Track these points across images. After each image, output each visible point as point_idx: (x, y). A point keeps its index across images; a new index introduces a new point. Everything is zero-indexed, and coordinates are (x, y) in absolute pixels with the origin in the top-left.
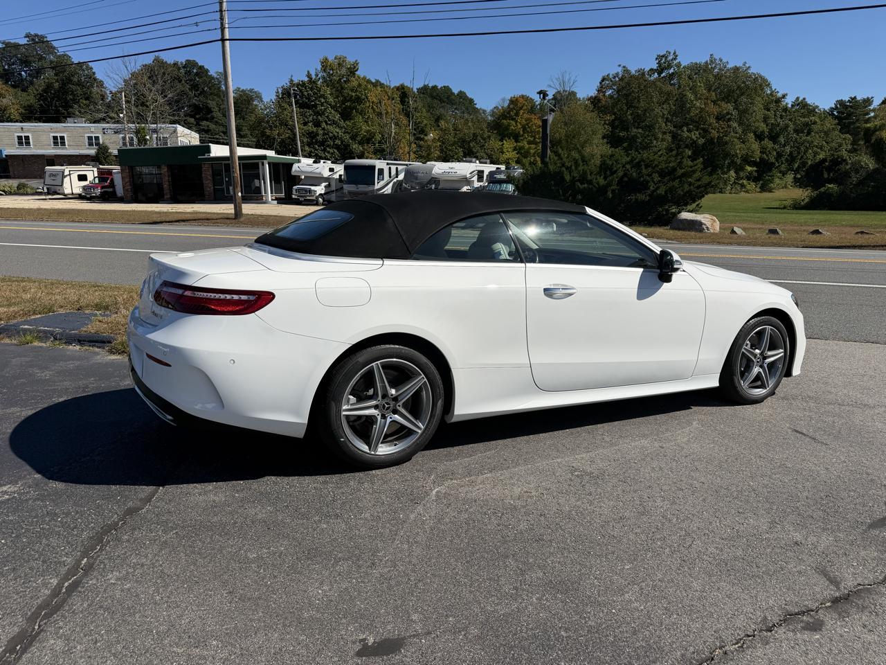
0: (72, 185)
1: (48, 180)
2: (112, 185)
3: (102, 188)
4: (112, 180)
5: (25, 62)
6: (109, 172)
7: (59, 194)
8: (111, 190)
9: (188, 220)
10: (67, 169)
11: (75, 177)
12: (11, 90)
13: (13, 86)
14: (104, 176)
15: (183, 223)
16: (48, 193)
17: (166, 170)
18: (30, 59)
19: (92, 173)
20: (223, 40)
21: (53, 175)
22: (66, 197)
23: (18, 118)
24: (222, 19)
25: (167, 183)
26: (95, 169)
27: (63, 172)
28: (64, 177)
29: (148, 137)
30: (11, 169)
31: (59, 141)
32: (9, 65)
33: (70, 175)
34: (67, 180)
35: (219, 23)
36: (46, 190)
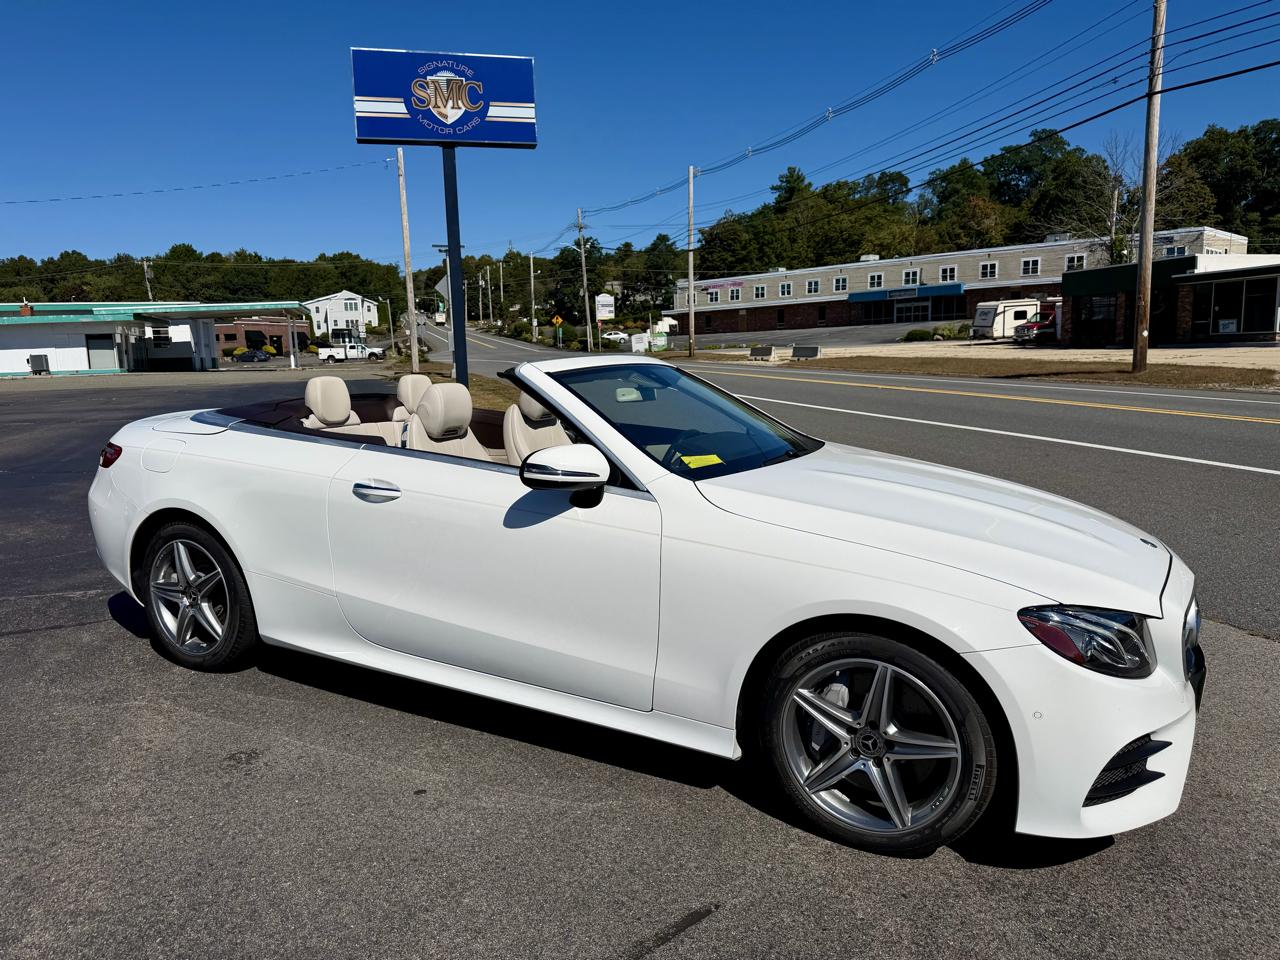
0: (1005, 324)
1: (978, 321)
2: (1053, 324)
3: (1038, 329)
4: (1054, 318)
5: (1025, 168)
6: (1053, 305)
7: (987, 338)
8: (1052, 330)
9: (1062, 374)
10: (1001, 306)
11: (1010, 314)
12: (998, 207)
13: (1004, 203)
14: (1046, 310)
15: (1055, 378)
16: (974, 338)
17: (1124, 299)
18: (1031, 164)
19: (1032, 307)
20: (1150, 95)
21: (985, 313)
22: (996, 342)
23: (999, 242)
24: (1152, 62)
25: (1122, 318)
26: (1038, 303)
27: (996, 309)
28: (996, 315)
29: (1125, 252)
30: (968, 307)
31: (1030, 268)
32: (1006, 176)
33: (1004, 312)
34: (999, 319)
35: (1148, 69)
36: (971, 333)
